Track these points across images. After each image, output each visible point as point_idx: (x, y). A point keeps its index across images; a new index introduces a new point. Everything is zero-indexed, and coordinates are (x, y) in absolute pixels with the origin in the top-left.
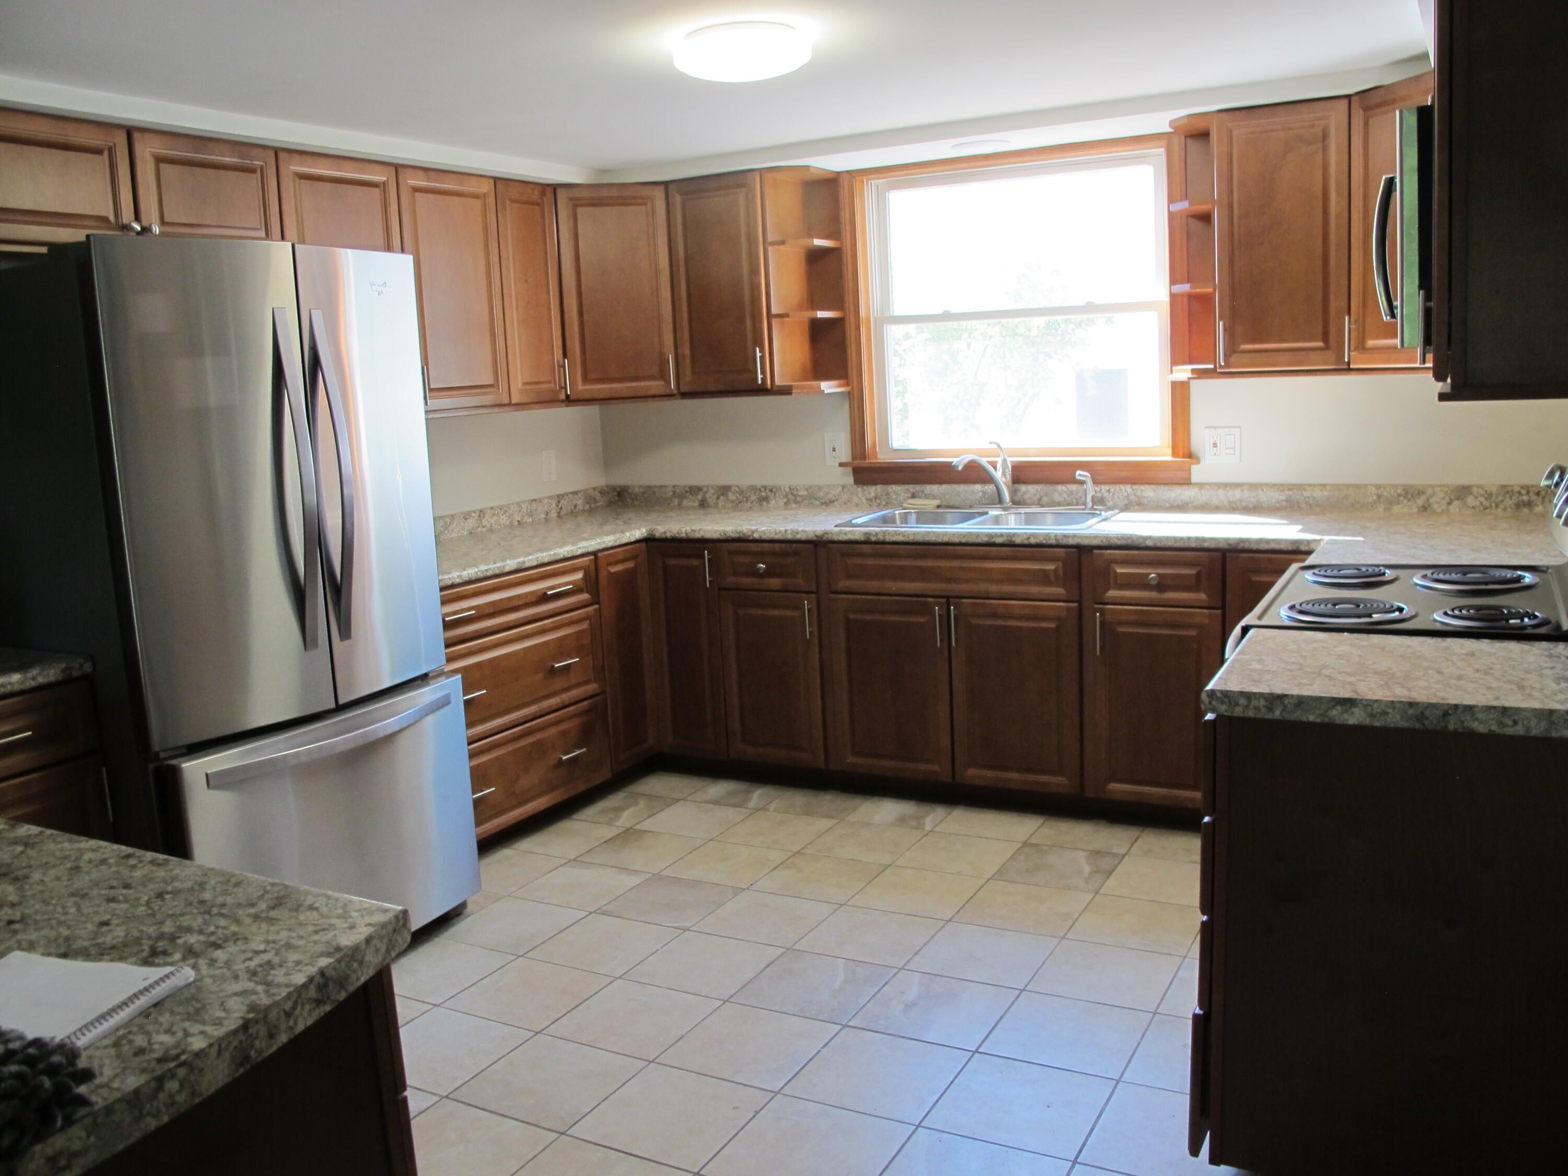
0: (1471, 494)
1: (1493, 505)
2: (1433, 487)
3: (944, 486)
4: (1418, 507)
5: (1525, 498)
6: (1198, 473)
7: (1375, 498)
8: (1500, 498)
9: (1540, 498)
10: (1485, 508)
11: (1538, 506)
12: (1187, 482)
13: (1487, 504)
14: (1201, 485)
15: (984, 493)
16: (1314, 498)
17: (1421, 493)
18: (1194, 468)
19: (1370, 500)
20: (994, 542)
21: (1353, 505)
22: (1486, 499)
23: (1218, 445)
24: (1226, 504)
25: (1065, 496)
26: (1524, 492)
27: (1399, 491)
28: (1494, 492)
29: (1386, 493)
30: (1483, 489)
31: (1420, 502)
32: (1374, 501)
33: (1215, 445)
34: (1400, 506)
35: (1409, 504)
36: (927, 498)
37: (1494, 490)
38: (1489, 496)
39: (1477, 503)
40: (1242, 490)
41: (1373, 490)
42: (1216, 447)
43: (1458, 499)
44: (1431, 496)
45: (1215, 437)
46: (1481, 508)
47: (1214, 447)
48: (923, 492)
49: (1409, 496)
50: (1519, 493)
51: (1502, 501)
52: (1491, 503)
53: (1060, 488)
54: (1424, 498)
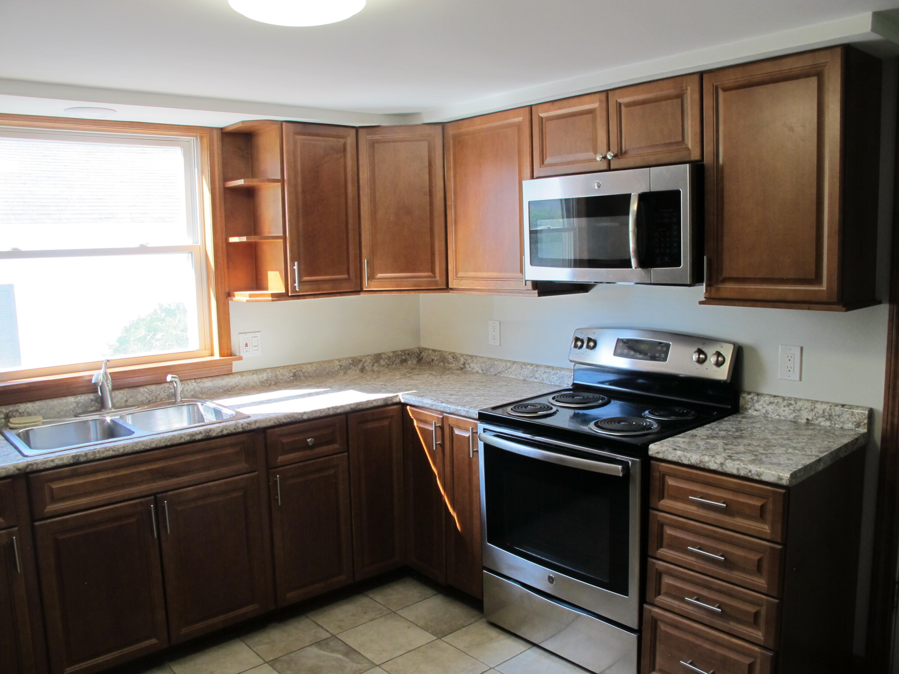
0: (382, 358)
1: (391, 363)
2: (364, 356)
3: (38, 403)
4: (359, 370)
5: (404, 357)
6: (237, 366)
7: (339, 367)
8: (394, 359)
9: (410, 357)
10: (388, 366)
11: (409, 361)
12: (230, 373)
13: (388, 362)
14: (241, 373)
15: (77, 403)
16: (308, 372)
17: (361, 361)
18: (235, 363)
19: (336, 369)
20: (195, 439)
21: (328, 373)
22: (388, 360)
23: (248, 345)
24: (258, 382)
25: (147, 395)
26: (403, 354)
27: (350, 361)
28: (391, 356)
29: (344, 364)
30: (386, 355)
31: (360, 367)
32: (338, 369)
33: (246, 345)
34: (351, 370)
35: (355, 368)
36: (22, 416)
37: (391, 354)
38: (389, 358)
39: (385, 363)
40: (268, 373)
41: (337, 363)
42: (247, 346)
43: (376, 362)
44: (365, 362)
45: (246, 339)
46: (387, 366)
47: (246, 346)
48: (17, 411)
49: (355, 364)
50: (401, 355)
51: (395, 360)
52: (390, 362)
53: (142, 389)
54: (361, 364)
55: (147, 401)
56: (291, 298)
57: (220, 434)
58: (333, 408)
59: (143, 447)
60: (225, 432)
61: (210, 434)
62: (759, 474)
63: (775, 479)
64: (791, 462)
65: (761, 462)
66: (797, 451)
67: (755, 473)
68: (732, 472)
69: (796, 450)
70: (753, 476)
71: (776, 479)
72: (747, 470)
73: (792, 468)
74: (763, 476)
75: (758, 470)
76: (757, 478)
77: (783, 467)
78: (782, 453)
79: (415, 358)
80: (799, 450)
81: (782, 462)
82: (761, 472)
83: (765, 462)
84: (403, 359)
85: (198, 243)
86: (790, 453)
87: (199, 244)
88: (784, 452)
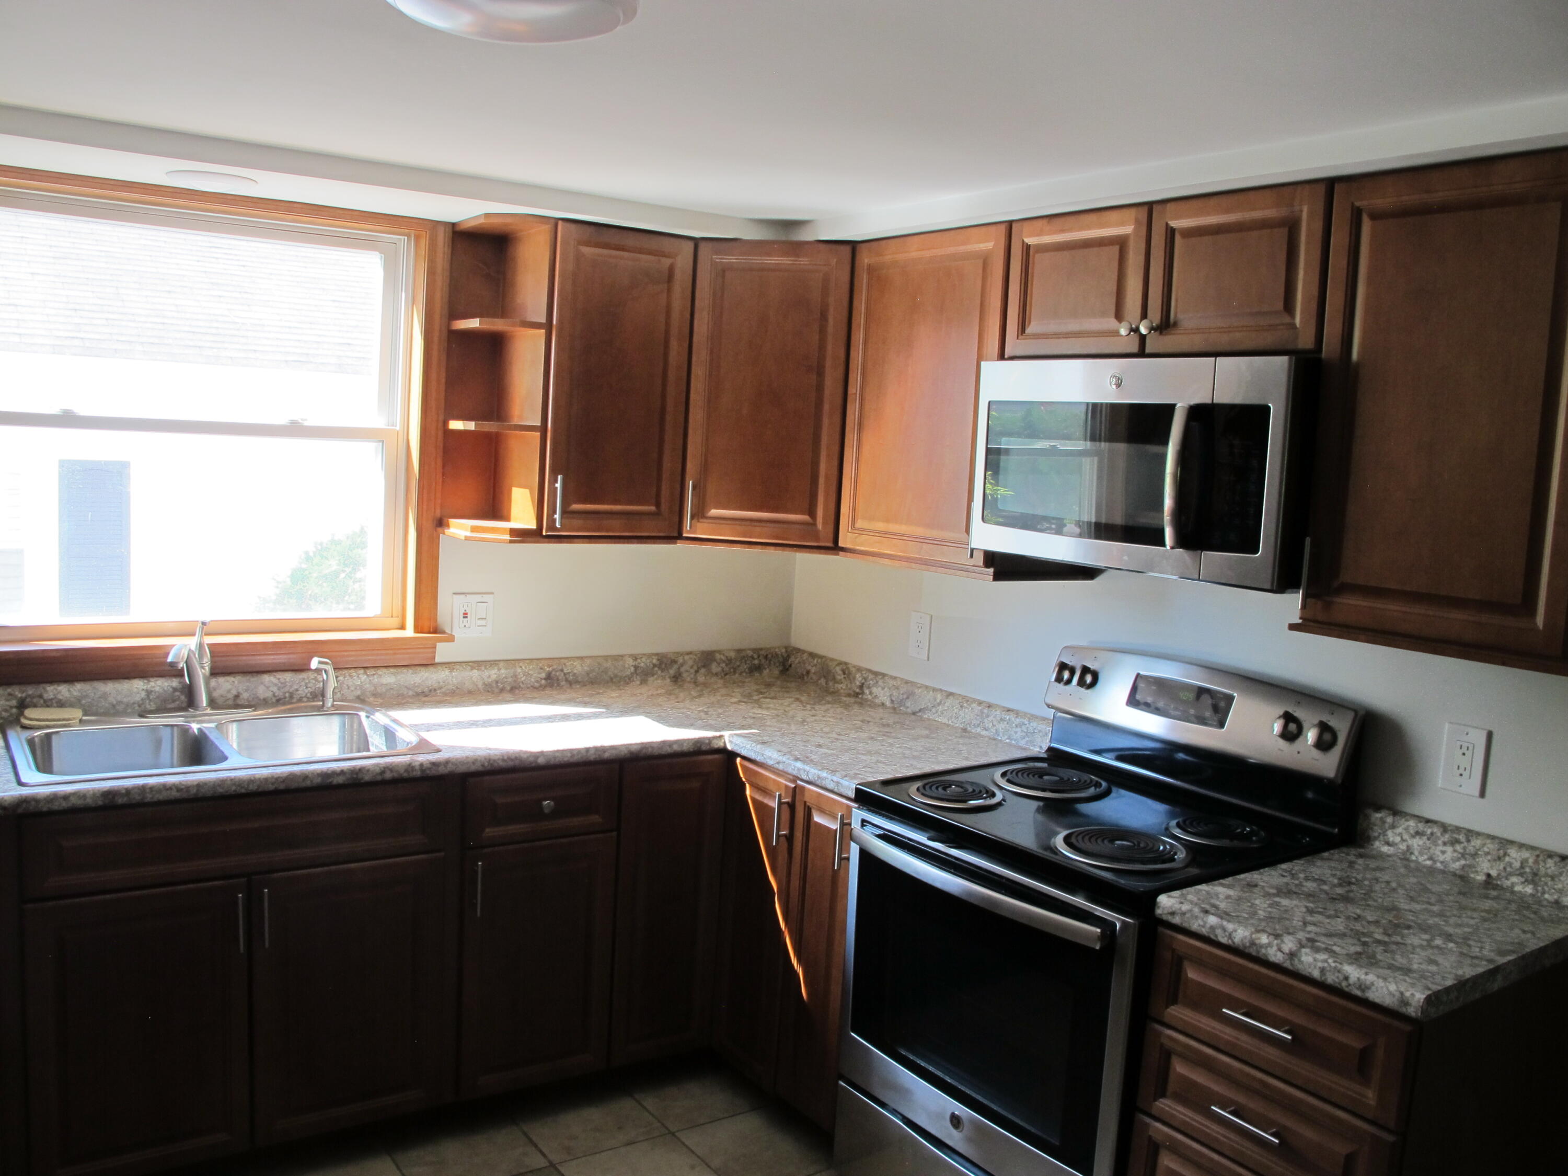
0: (715, 660)
1: (732, 670)
2: (682, 654)
3: (79, 686)
4: (670, 677)
5: (756, 662)
6: (444, 652)
7: (632, 669)
8: (738, 663)
9: (768, 662)
10: (726, 675)
11: (765, 669)
12: (430, 664)
13: (726, 669)
14: (450, 665)
15: (149, 692)
16: (575, 674)
17: (674, 662)
18: (440, 646)
19: (628, 673)
21: (612, 679)
22: (727, 665)
23: (469, 616)
24: (480, 685)
25: (275, 689)
26: (755, 656)
27: (655, 661)
28: (733, 657)
29: (642, 665)
30: (724, 655)
31: (672, 672)
32: (632, 673)
33: (465, 615)
34: (655, 676)
35: (663, 674)
36: (48, 706)
37: (732, 654)
38: (729, 661)
39: (719, 669)
40: (499, 669)
41: (630, 662)
42: (466, 617)
43: (704, 666)
44: (682, 665)
45: (466, 606)
46: (723, 675)
47: (464, 617)
48: (41, 696)
49: (663, 666)
50: (752, 657)
51: (739, 666)
52: (730, 669)
53: (266, 678)
54: (676, 666)
55: (274, 700)
56: (546, 540)
57: (379, 778)
58: (596, 749)
59: (234, 788)
60: (388, 775)
61: (360, 776)
62: (1363, 987)
63: (1393, 1002)
64: (1433, 968)
65: (1372, 960)
66: (1451, 945)
67: (1355, 984)
68: (1310, 973)
69: (1451, 941)
70: (1350, 988)
71: (1396, 1003)
72: (1340, 975)
73: (1433, 983)
74: (1370, 991)
75: (1363, 977)
76: (1358, 993)
77: (1414, 978)
78: (1421, 947)
79: (777, 664)
80: (1456, 943)
81: (1415, 966)
82: (1368, 983)
83: (1381, 961)
84: (754, 664)
85: (396, 426)
86: (1438, 947)
87: (398, 428)
88: (1425, 943)
